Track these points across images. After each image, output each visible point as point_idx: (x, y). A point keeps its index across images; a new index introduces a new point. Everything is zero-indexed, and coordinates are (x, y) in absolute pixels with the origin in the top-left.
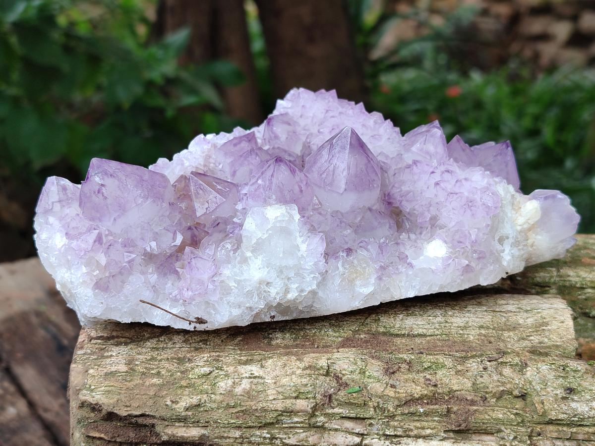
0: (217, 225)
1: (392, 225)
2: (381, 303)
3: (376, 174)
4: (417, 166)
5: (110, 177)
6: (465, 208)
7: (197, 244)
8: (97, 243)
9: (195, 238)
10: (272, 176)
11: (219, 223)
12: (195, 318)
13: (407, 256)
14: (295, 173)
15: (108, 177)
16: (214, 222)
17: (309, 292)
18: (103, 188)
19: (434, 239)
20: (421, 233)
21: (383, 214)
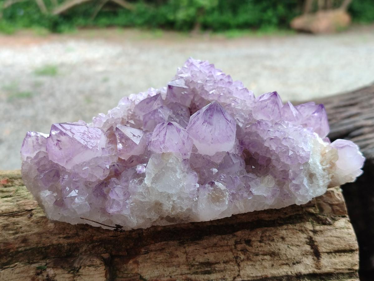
0: (132, 162)
1: (242, 163)
2: (232, 215)
3: (233, 131)
4: (260, 124)
5: (63, 135)
6: (287, 158)
7: (118, 175)
8: (56, 177)
9: (117, 172)
10: (165, 134)
11: (133, 161)
12: (115, 225)
13: (250, 186)
14: (180, 132)
15: (62, 135)
16: (131, 159)
17: (186, 210)
18: (59, 142)
19: (268, 175)
20: (260, 169)
21: (237, 157)
